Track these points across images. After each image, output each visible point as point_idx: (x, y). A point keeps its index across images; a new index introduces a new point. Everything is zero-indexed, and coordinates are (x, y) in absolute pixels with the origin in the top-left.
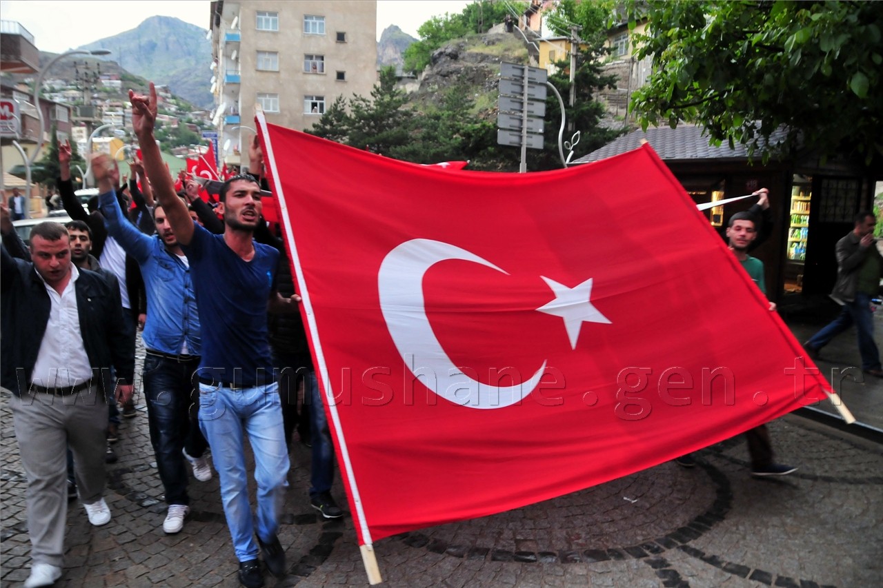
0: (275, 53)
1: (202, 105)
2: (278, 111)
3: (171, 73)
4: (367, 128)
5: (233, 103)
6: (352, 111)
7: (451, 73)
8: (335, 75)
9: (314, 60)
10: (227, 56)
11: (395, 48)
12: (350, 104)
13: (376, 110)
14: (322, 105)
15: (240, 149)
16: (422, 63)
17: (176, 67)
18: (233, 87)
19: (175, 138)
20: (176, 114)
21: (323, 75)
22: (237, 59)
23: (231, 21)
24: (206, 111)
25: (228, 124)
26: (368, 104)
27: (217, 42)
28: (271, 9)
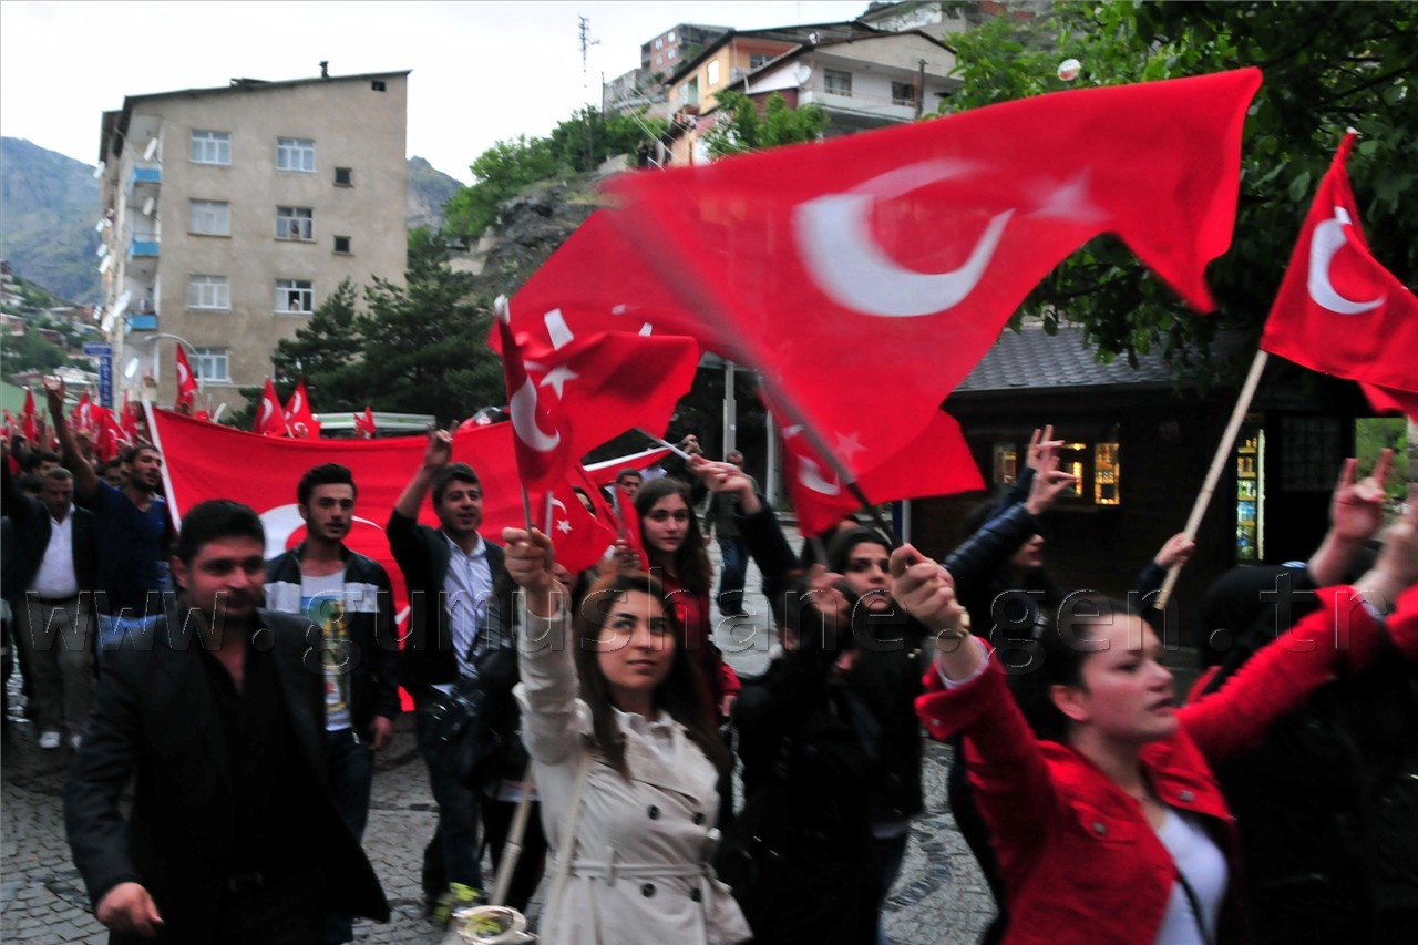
0: (223, 203)
1: (69, 296)
2: (227, 307)
3: (14, 238)
4: (398, 338)
5: (143, 291)
6: (370, 307)
7: (542, 240)
8: (331, 244)
9: (295, 217)
10: (135, 208)
11: (420, 196)
12: (366, 295)
13: (415, 307)
14: (308, 297)
15: (156, 376)
16: (479, 222)
17: (22, 228)
18: (144, 264)
19: (18, 355)
20: (20, 311)
21: (309, 243)
22: (153, 213)
23: (143, 146)
24: (77, 307)
25: (135, 330)
26: (399, 294)
27: (115, 182)
28: (217, 126)
